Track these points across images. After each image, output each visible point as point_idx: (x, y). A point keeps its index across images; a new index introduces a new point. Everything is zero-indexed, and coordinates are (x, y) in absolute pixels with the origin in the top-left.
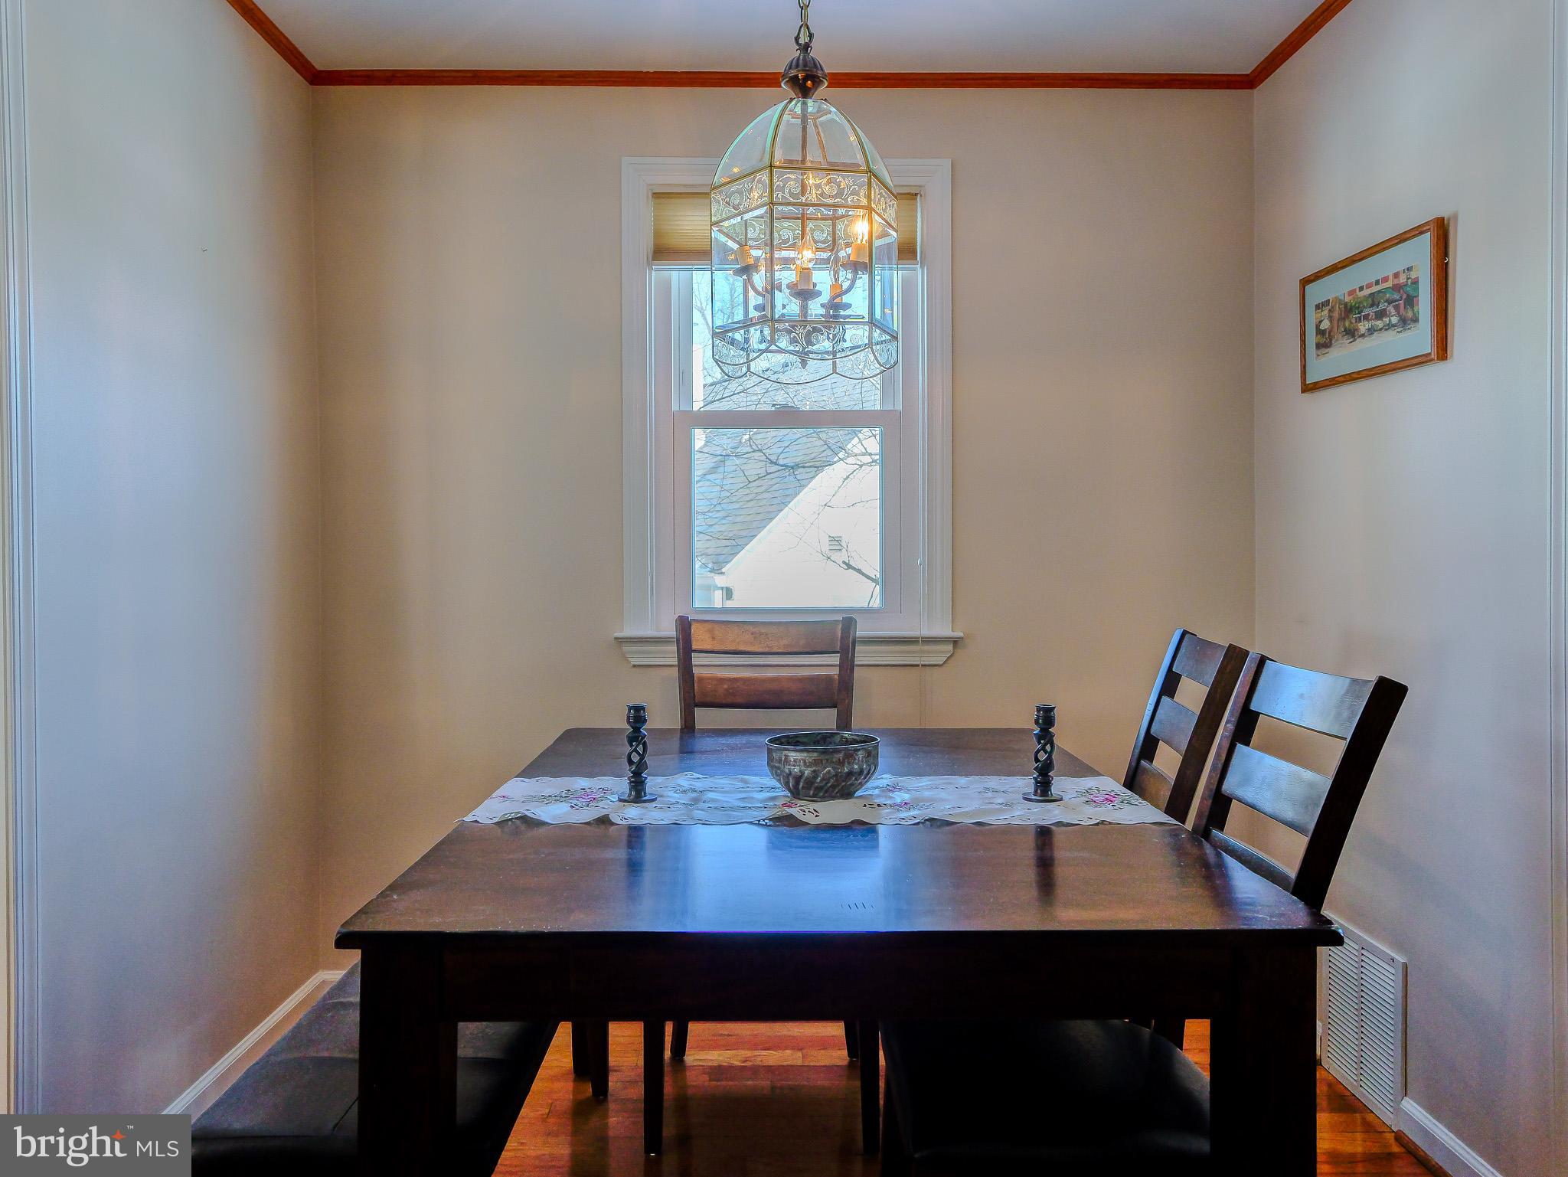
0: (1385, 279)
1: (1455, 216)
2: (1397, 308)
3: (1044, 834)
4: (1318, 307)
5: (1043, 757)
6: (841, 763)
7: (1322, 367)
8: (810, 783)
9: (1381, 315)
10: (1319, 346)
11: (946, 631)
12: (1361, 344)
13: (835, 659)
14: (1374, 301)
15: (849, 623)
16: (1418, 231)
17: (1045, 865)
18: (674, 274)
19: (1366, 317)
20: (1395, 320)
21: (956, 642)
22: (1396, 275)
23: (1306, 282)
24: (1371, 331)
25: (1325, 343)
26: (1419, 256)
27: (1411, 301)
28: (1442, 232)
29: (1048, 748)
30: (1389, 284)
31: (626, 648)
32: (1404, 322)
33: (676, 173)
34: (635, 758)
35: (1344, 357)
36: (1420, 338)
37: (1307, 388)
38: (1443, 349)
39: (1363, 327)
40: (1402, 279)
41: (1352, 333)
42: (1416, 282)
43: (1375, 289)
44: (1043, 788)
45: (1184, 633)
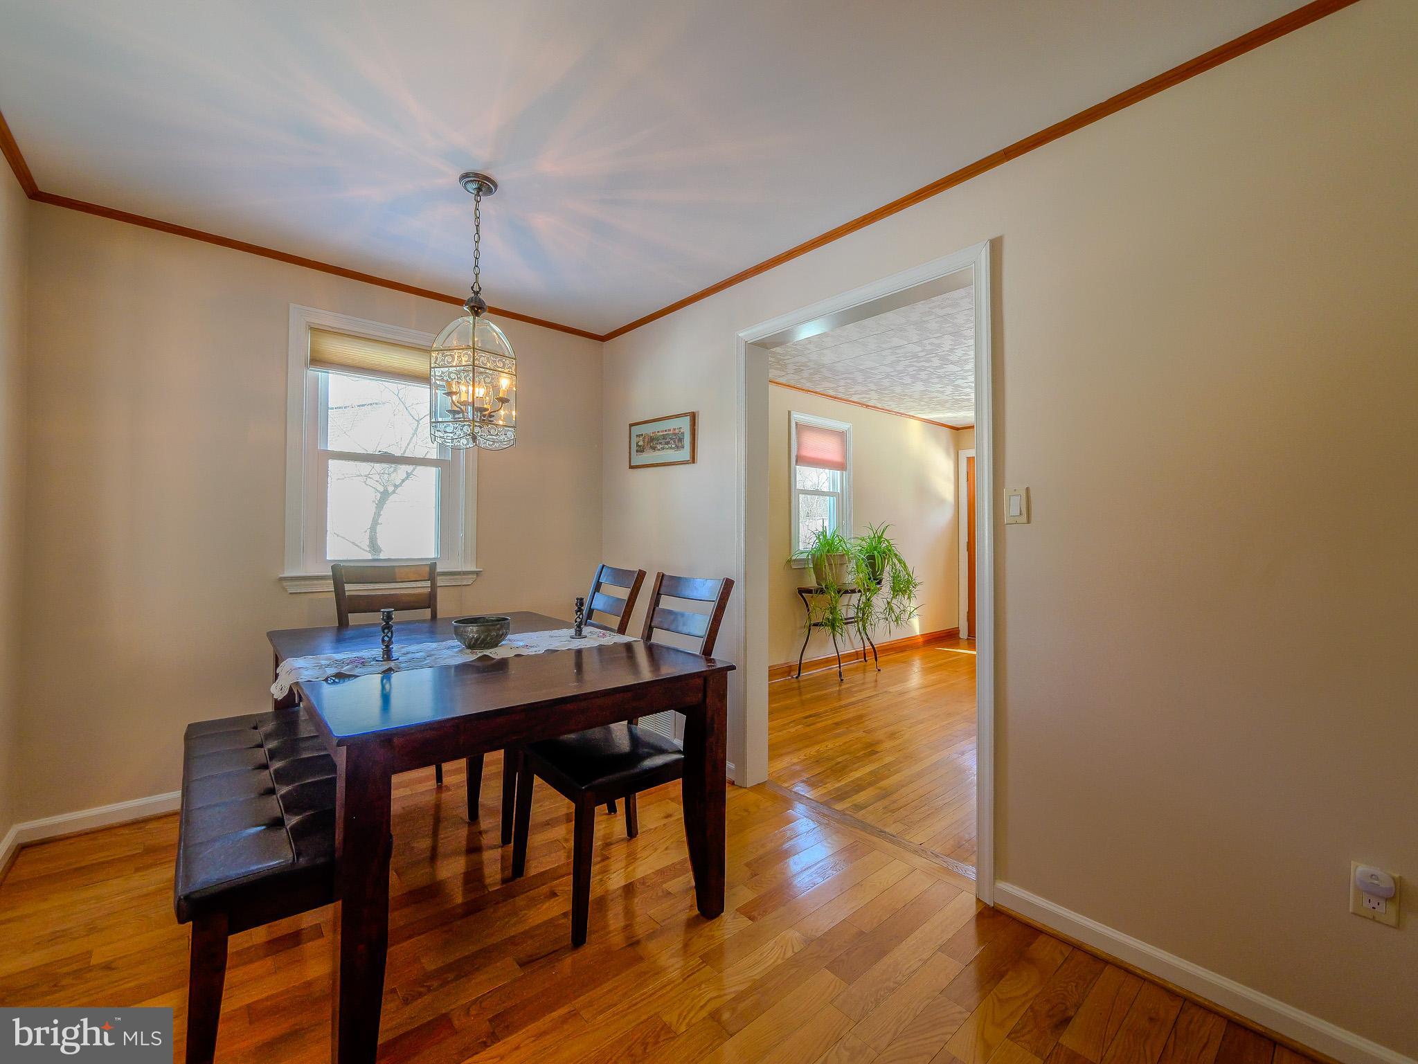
0: (669, 430)
1: (698, 412)
2: (675, 442)
3: (579, 652)
4: (637, 436)
5: (578, 620)
6: (499, 630)
7: (639, 459)
8: (484, 640)
9: (667, 443)
10: (637, 451)
11: (474, 569)
12: (657, 453)
13: (428, 584)
14: (664, 437)
15: (433, 566)
16: (685, 415)
17: (579, 666)
18: (321, 374)
19: (660, 443)
20: (673, 446)
21: (477, 573)
22: (674, 429)
23: (631, 425)
24: (663, 449)
25: (641, 450)
26: (685, 424)
27: (681, 440)
28: (693, 417)
29: (581, 616)
30: (671, 432)
31: (285, 584)
32: (677, 447)
33: (327, 319)
34: (386, 639)
35: (649, 457)
36: (685, 454)
37: (631, 467)
38: (693, 460)
39: (659, 447)
40: (677, 431)
41: (654, 448)
42: (683, 433)
43: (665, 433)
44: (579, 633)
45: (603, 566)
